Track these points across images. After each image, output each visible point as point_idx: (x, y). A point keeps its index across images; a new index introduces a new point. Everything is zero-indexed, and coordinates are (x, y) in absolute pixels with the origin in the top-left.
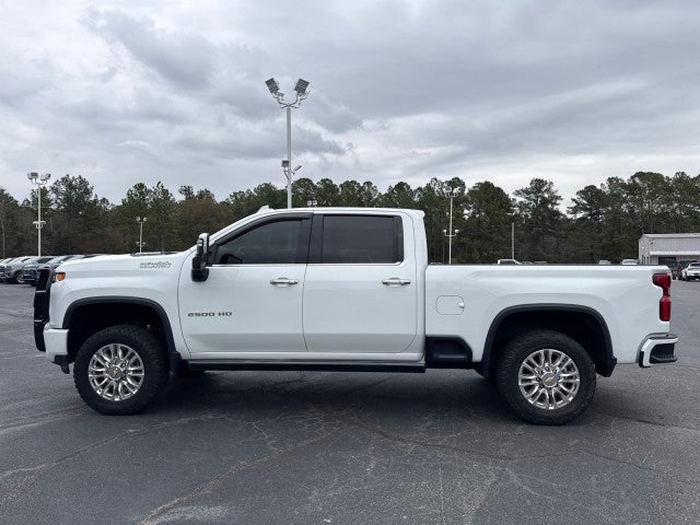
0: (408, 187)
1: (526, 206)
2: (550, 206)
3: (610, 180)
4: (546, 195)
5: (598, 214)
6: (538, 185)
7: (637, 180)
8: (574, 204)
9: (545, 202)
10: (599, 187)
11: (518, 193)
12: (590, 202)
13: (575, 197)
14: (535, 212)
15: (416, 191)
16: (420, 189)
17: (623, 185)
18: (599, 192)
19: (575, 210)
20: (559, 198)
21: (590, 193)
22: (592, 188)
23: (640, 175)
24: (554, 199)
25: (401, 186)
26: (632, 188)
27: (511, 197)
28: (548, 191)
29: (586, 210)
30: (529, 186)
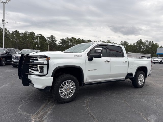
0: (19, 32)
1: (49, 41)
2: (54, 42)
3: (67, 38)
4: (54, 39)
5: (64, 45)
6: (52, 37)
7: (72, 39)
8: (60, 42)
9: (53, 41)
10: (65, 39)
11: (48, 38)
12: (63, 42)
13: (60, 41)
14: (51, 43)
15: (21, 33)
16: (22, 33)
17: (69, 39)
18: (64, 40)
19: (60, 43)
20: (57, 40)
21: (63, 40)
22: (63, 39)
23: (72, 38)
24: (55, 40)
25: (16, 31)
26: (71, 40)
27: (46, 39)
28: (54, 38)
29: (62, 44)
30: (50, 37)
